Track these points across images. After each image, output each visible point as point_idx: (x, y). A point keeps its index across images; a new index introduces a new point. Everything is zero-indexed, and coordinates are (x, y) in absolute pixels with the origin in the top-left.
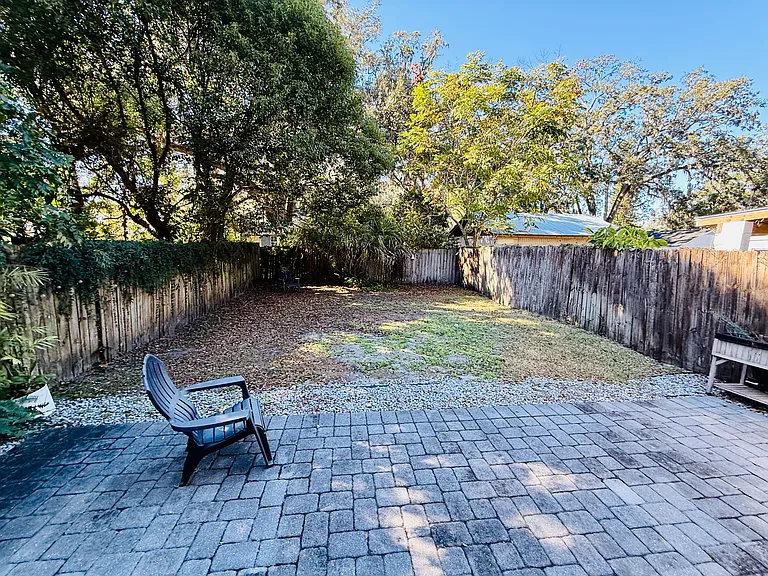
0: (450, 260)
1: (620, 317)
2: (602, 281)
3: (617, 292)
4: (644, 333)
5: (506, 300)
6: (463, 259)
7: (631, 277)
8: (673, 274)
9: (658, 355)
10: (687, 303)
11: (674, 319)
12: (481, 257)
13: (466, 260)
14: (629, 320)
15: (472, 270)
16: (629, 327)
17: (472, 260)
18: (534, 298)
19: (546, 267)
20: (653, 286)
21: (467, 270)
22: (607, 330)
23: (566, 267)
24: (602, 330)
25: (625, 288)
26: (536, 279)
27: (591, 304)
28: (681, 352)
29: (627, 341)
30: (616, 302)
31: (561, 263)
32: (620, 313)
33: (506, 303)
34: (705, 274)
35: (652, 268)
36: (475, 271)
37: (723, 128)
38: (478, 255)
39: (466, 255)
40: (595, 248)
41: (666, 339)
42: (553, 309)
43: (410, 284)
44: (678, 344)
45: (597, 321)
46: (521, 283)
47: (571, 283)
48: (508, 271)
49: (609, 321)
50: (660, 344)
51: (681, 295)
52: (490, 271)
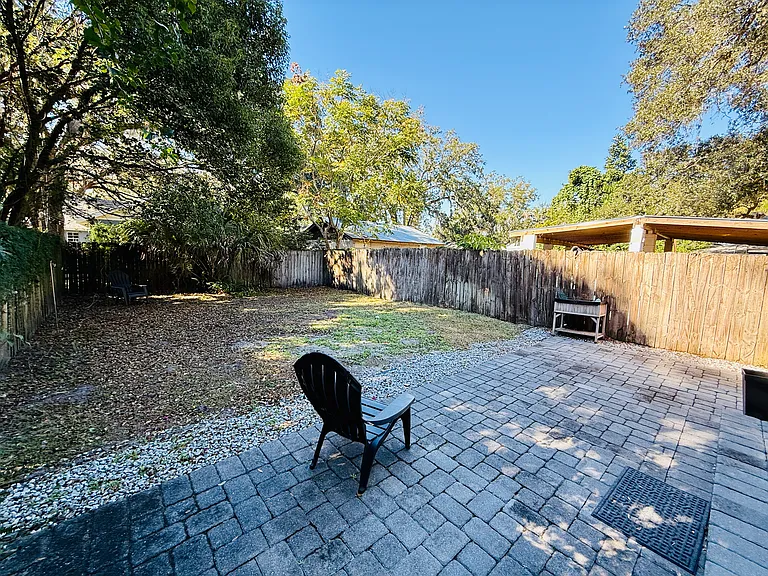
0: (318, 262)
1: (487, 298)
2: (472, 274)
3: (483, 280)
4: (504, 306)
5: (388, 294)
6: (332, 261)
7: (494, 269)
8: (521, 265)
9: (514, 320)
10: (530, 284)
11: (523, 295)
12: (355, 258)
13: (336, 262)
14: (493, 299)
15: (344, 270)
16: (493, 304)
17: (344, 261)
18: (416, 291)
19: (424, 264)
20: (509, 274)
21: (337, 271)
22: (477, 308)
23: (441, 265)
24: (474, 309)
25: (489, 277)
26: (416, 275)
27: (463, 291)
28: (527, 315)
29: (492, 314)
30: (483, 287)
31: (437, 262)
32: (486, 294)
33: (388, 298)
34: (539, 265)
35: (508, 262)
36: (348, 271)
37: (468, 174)
38: (351, 257)
39: (337, 257)
40: (464, 250)
41: (518, 308)
42: (432, 298)
43: (280, 287)
44: (525, 310)
45: (470, 302)
46: (402, 279)
47: (446, 276)
48: (388, 270)
49: (479, 301)
50: (515, 312)
51: (526, 279)
52: (366, 271)
